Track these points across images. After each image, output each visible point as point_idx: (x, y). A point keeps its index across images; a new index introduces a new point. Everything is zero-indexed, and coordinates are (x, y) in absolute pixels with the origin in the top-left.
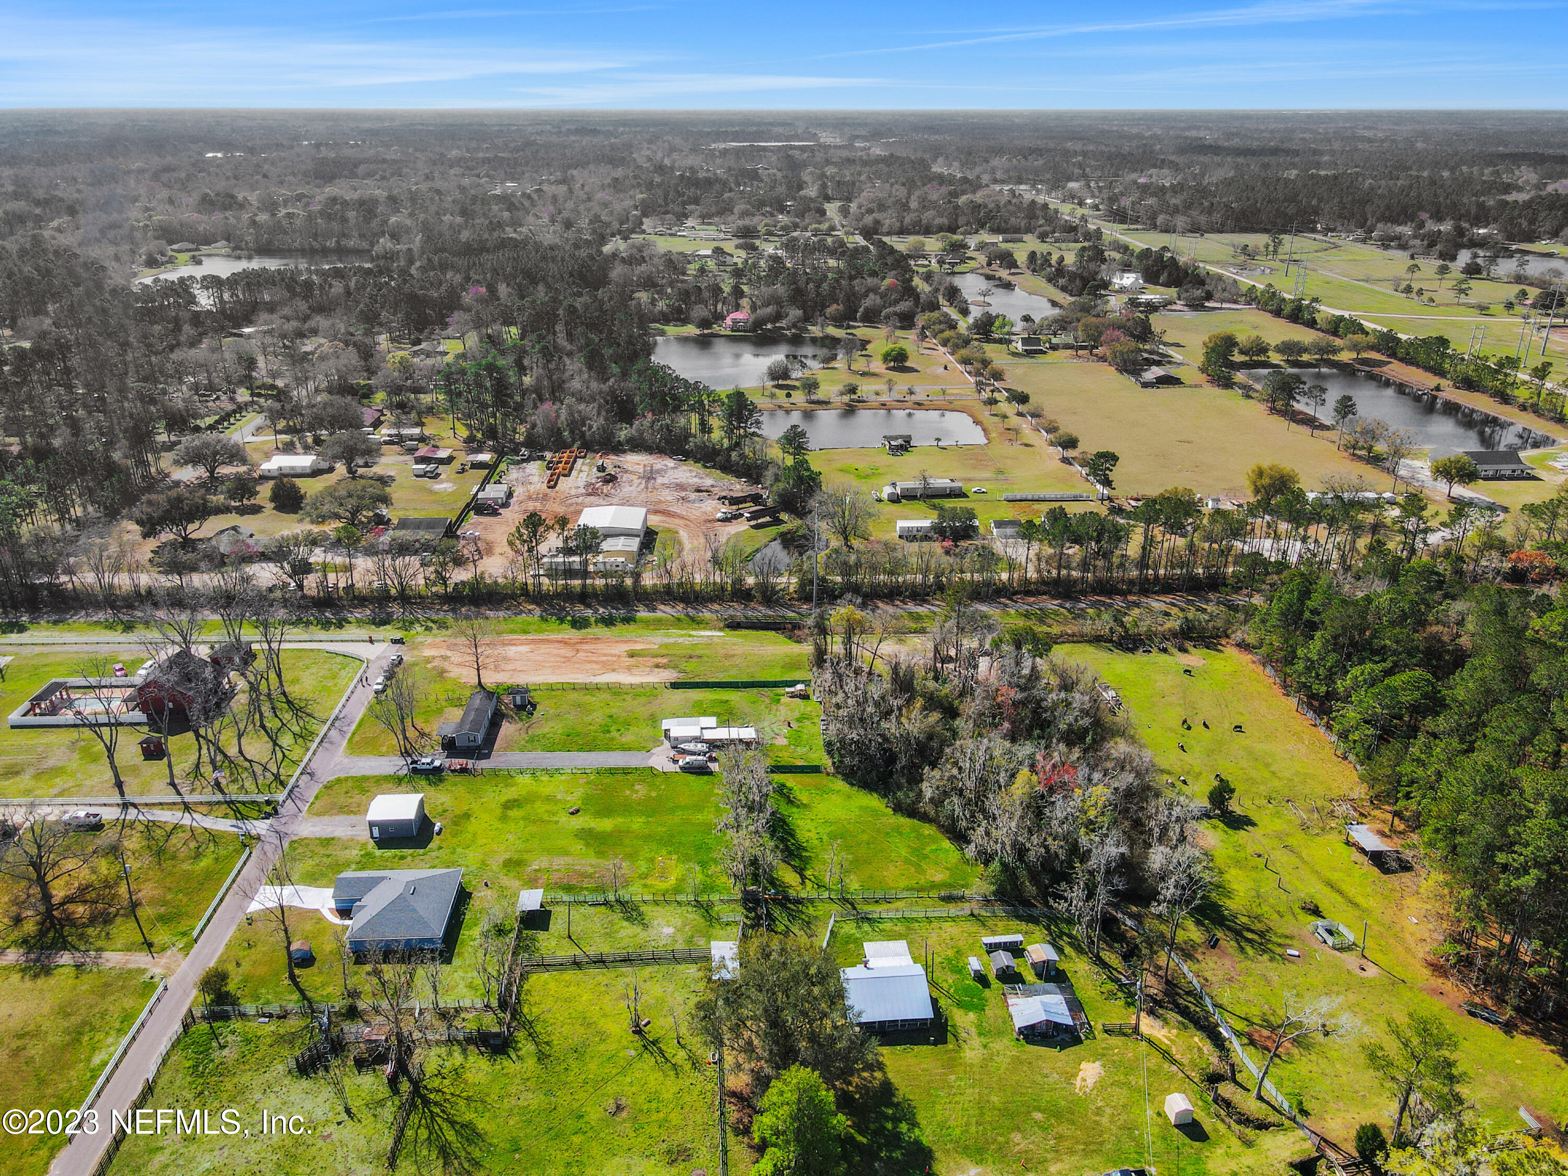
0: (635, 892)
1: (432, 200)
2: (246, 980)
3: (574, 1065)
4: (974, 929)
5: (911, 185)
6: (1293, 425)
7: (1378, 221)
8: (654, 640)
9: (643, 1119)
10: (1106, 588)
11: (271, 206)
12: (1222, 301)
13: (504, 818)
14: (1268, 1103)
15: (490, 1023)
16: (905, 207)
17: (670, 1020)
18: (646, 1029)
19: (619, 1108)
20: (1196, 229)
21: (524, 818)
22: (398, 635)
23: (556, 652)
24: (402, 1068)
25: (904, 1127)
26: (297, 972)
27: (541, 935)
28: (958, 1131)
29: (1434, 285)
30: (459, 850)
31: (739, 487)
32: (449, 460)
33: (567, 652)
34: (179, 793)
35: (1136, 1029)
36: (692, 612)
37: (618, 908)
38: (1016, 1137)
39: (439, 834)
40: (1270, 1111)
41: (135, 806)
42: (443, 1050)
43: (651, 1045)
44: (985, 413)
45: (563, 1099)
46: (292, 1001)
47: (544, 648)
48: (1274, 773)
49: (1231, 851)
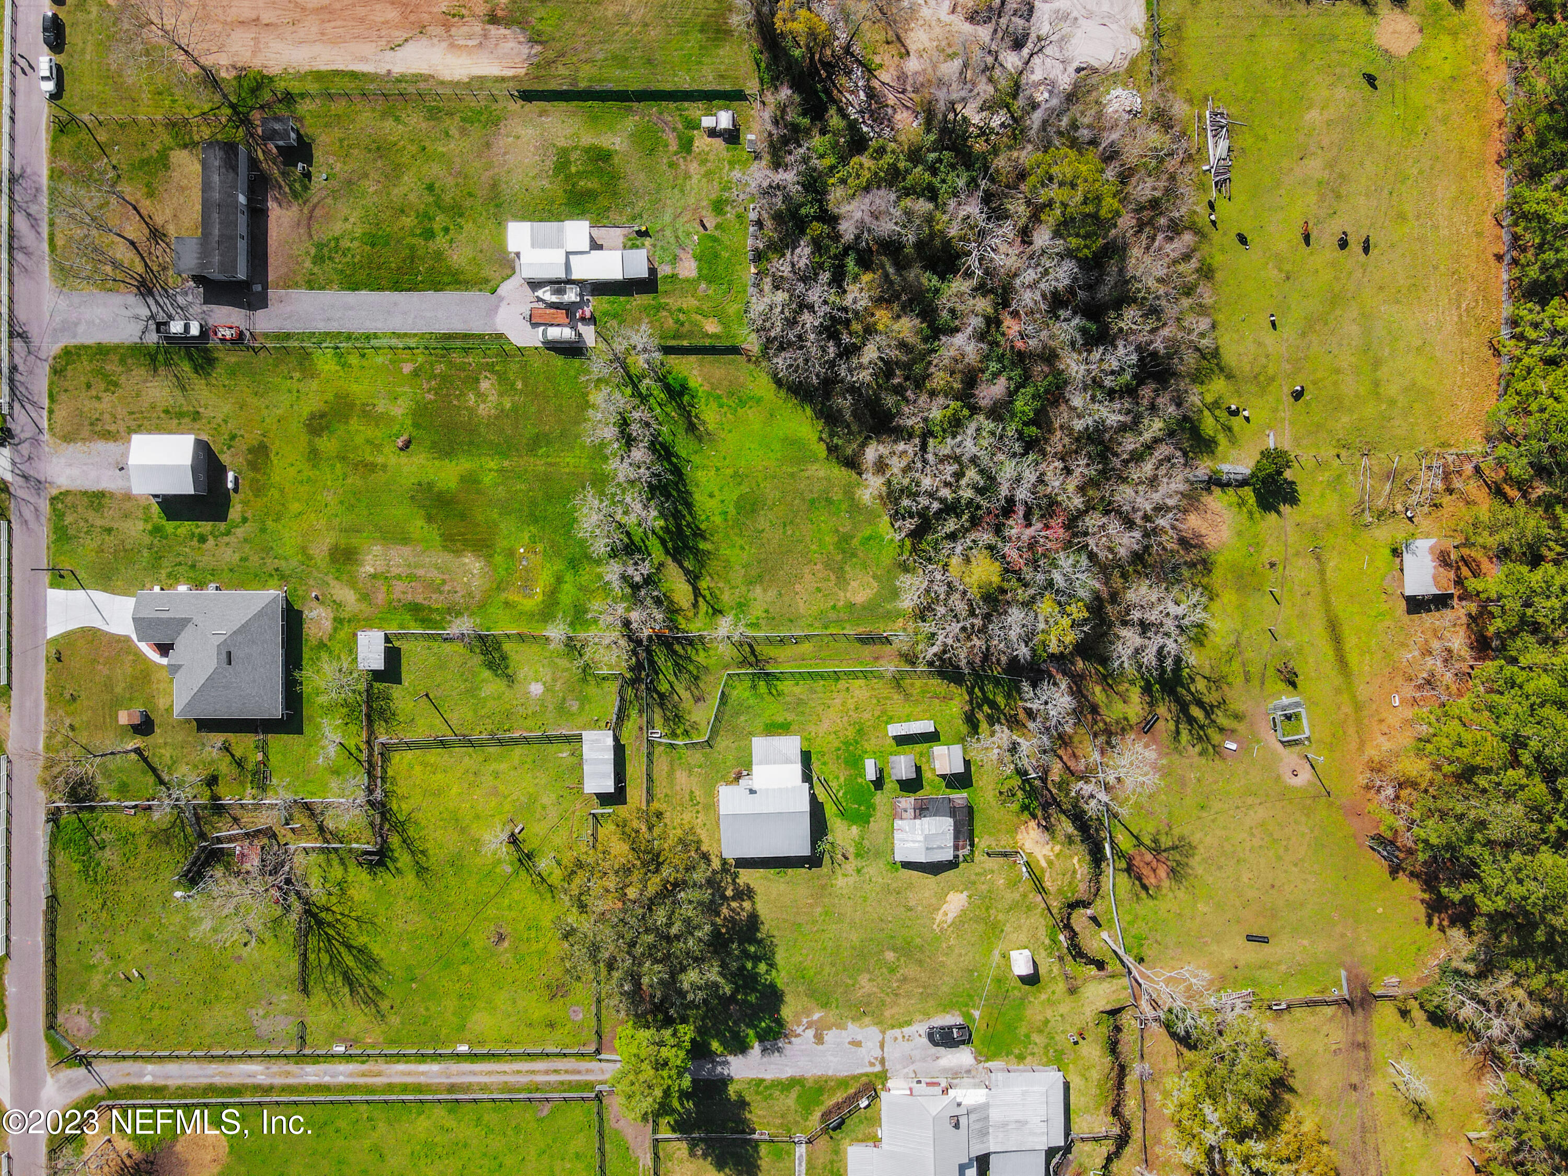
0: (495, 619)
3: (453, 882)
9: (524, 949)
13: (313, 456)
18: (520, 837)
19: (501, 937)
21: (340, 457)
25: (762, 967)
27: (394, 691)
28: (811, 974)
30: (269, 523)
37: (477, 644)
38: (865, 980)
39: (236, 490)
42: (322, 859)
43: (526, 859)
45: (447, 924)
48: (1377, 384)
49: (1241, 555)
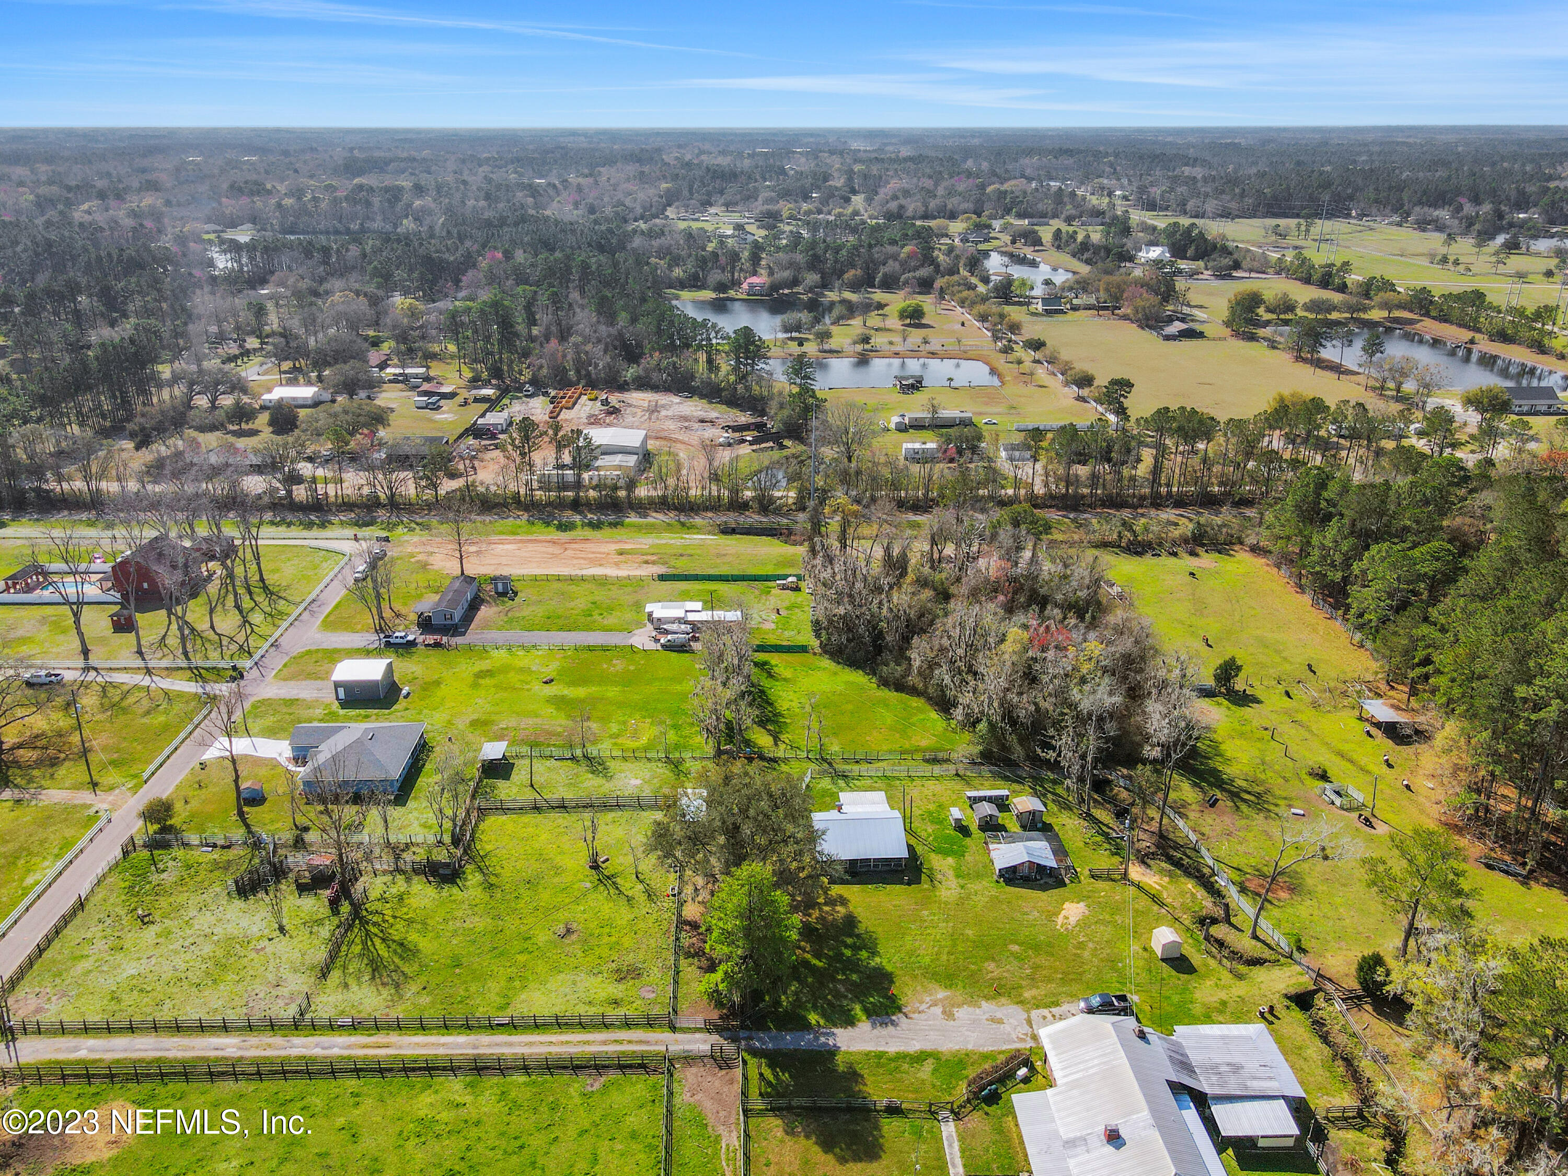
0: (603, 748)
1: (458, 189)
2: (193, 816)
3: (526, 894)
4: (959, 787)
5: (937, 178)
6: (1317, 370)
7: (1415, 205)
8: (646, 542)
9: (594, 942)
10: (1115, 502)
11: (298, 193)
12: (1251, 271)
13: (475, 685)
14: (1264, 942)
15: (441, 856)
16: (931, 194)
17: (630, 859)
18: (604, 865)
19: (569, 931)
20: (1226, 214)
21: (495, 686)
22: (384, 534)
23: (544, 549)
24: (345, 892)
25: (863, 954)
26: (246, 809)
27: (501, 784)
28: (927, 960)
29: (1472, 259)
30: (426, 711)
31: (744, 418)
32: (452, 395)
33: (556, 550)
34: (144, 659)
35: (1125, 876)
36: (683, 519)
37: (584, 762)
38: (991, 966)
39: (406, 697)
40: (1267, 950)
41: (96, 669)
42: (388, 878)
43: (607, 880)
44: (1000, 361)
45: (511, 924)
46: (238, 834)
47: (531, 546)
48: (1285, 659)
49: (1236, 725)
